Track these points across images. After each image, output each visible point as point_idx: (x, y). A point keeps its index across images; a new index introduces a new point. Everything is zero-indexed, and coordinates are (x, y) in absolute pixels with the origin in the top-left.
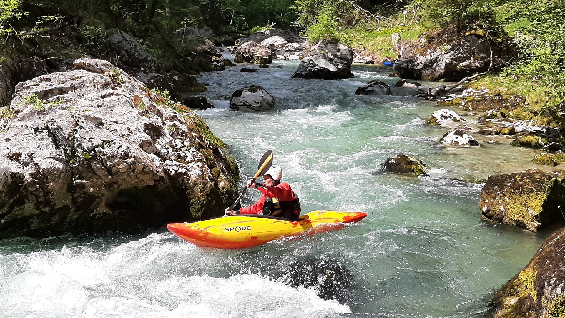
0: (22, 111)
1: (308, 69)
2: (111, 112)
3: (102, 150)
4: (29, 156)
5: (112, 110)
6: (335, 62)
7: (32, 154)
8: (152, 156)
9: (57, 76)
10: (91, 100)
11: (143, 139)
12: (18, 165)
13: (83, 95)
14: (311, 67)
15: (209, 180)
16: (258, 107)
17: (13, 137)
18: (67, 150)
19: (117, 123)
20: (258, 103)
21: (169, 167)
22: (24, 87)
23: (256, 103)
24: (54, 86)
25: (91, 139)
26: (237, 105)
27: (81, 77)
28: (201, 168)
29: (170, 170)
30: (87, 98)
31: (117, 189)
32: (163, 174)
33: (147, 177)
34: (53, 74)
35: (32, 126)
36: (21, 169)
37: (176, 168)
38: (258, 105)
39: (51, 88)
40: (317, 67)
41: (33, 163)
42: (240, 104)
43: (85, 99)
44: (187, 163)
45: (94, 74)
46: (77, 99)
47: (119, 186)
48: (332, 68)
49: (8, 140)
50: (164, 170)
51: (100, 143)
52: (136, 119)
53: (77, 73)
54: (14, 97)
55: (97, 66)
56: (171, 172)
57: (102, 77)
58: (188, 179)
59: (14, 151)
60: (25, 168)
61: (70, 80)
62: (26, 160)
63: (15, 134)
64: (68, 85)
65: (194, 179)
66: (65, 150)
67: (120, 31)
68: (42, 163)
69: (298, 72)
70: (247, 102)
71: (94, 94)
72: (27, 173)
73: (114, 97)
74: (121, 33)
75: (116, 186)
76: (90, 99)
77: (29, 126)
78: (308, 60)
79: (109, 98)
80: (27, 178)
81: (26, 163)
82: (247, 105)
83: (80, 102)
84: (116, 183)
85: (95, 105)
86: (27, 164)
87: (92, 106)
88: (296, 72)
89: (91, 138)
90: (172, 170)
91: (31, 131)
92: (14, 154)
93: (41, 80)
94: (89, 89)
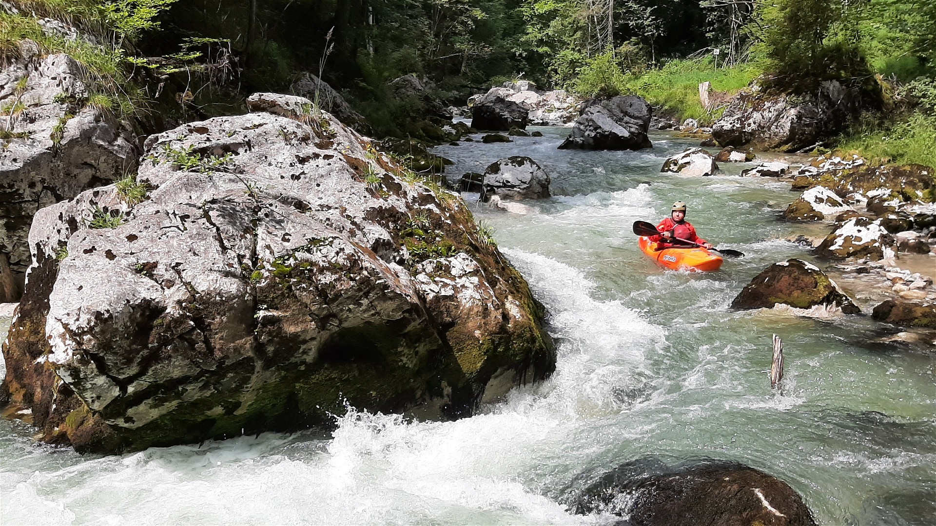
0: (157, 187)
1: (586, 134)
2: (317, 188)
3: (307, 255)
4: (173, 268)
5: (318, 185)
6: (626, 123)
7: (178, 264)
8: (393, 266)
9: (219, 124)
10: (281, 167)
11: (377, 236)
12: (153, 287)
13: (266, 157)
14: (590, 130)
15: (493, 309)
16: (525, 188)
17: (140, 232)
18: (244, 256)
19: (329, 208)
20: (525, 183)
21: (424, 287)
22: (159, 142)
23: (522, 182)
24: (214, 142)
25: (287, 237)
26: (492, 186)
27: (261, 125)
28: (477, 287)
29: (425, 291)
30: (274, 163)
31: (337, 326)
32: (415, 300)
33: (390, 305)
34: (211, 119)
35: (176, 213)
36: (160, 293)
37: (436, 288)
38: (526, 186)
39: (208, 144)
40: (599, 131)
41: (182, 281)
42: (498, 184)
43: (270, 164)
44: (453, 278)
45: (283, 121)
46: (256, 165)
47: (341, 322)
48: (622, 132)
49: (132, 238)
50: (417, 292)
51: (304, 243)
52: (362, 201)
53: (253, 118)
54: (144, 160)
55: (289, 106)
56: (428, 294)
57: (298, 125)
58: (457, 307)
59: (145, 258)
60: (167, 291)
61: (241, 130)
62: (167, 276)
63: (146, 228)
64: (239, 139)
65: (467, 306)
66: (240, 257)
67: (310, 75)
68: (199, 281)
69: (571, 139)
70: (508, 182)
71: (285, 154)
72: (171, 299)
73: (320, 161)
74: (312, 79)
75: (336, 322)
76: (280, 165)
77: (171, 212)
78: (587, 119)
79: (313, 163)
80: (172, 310)
81: (168, 281)
82: (509, 186)
83: (261, 169)
84: (334, 316)
85: (287, 175)
86: (170, 284)
87: (282, 177)
88: (568, 139)
89: (287, 234)
90: (429, 291)
91: (174, 221)
92: (144, 265)
93: (191, 131)
94: (277, 146)
